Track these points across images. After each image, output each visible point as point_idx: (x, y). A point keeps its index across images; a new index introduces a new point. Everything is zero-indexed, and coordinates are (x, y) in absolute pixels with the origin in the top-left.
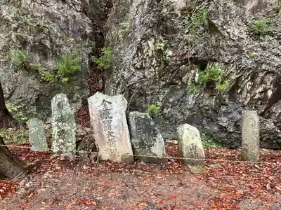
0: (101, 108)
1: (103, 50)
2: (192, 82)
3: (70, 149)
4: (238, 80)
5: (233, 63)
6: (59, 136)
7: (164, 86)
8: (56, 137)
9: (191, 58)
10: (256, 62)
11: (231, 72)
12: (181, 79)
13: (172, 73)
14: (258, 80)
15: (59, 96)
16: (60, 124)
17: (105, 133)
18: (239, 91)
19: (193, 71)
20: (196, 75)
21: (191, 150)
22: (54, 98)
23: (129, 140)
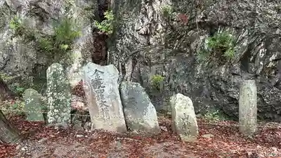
0: (94, 78)
1: (105, 13)
2: (201, 50)
3: (65, 119)
4: (250, 46)
5: (244, 27)
6: (55, 106)
7: (171, 54)
8: (51, 107)
9: (199, 23)
10: (270, 26)
11: (243, 38)
12: (188, 45)
13: (179, 39)
14: (272, 46)
15: (54, 66)
16: (55, 94)
17: (98, 103)
18: (251, 59)
19: (202, 38)
20: (205, 41)
21: (183, 120)
22: (49, 68)
23: (121, 109)
